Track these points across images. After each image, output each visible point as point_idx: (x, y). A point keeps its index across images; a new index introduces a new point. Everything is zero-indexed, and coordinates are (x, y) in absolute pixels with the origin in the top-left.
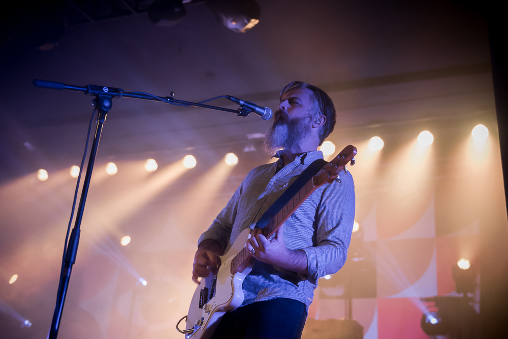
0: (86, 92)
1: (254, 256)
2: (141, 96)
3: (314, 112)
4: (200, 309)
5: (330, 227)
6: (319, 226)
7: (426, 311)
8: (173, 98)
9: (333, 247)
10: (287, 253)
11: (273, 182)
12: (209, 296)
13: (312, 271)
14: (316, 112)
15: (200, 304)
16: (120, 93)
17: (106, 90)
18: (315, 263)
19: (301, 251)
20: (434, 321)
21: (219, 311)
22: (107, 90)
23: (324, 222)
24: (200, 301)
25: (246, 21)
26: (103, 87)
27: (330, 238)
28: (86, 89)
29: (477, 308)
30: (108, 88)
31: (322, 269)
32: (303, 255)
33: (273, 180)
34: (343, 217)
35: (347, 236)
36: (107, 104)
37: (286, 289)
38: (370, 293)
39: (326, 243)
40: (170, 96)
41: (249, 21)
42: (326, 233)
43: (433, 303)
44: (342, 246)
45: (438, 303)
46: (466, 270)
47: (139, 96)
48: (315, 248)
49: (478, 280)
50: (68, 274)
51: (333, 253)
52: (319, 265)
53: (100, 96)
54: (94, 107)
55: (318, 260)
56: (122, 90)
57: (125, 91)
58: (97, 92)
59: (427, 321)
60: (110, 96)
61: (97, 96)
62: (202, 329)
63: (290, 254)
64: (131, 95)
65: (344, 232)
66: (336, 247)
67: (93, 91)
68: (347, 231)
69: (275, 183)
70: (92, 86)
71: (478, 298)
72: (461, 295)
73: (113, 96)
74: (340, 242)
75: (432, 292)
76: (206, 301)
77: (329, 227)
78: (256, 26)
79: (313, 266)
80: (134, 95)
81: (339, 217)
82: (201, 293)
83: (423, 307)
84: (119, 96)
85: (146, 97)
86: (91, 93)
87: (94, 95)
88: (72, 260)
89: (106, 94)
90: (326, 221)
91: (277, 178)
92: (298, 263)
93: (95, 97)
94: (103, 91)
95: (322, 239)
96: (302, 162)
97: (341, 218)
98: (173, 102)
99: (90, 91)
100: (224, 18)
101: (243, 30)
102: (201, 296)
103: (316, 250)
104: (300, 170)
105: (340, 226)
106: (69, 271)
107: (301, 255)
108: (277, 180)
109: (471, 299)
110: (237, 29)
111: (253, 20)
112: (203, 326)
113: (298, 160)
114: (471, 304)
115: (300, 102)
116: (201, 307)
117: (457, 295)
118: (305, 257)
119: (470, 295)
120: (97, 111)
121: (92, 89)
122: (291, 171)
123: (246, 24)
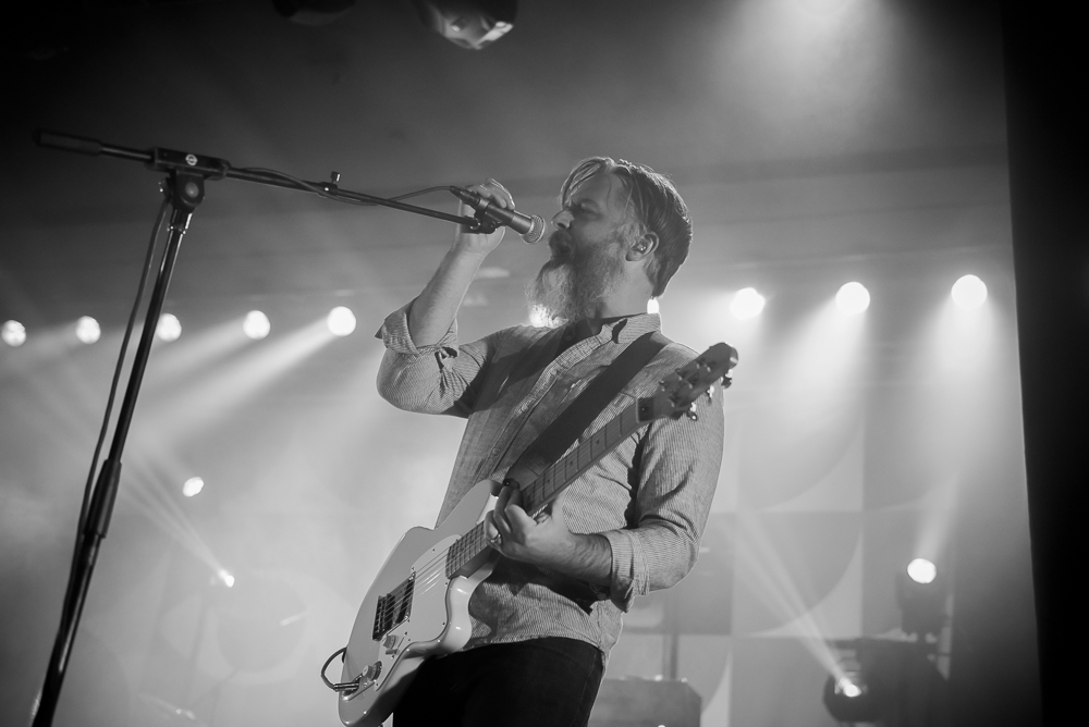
0: (151, 162)
1: (499, 550)
2: (268, 179)
3: (628, 227)
4: (375, 642)
5: (665, 489)
6: (642, 485)
7: (836, 670)
8: (335, 186)
9: (669, 532)
10: (570, 544)
11: (549, 375)
12: (396, 617)
13: (621, 584)
14: (632, 227)
15: (375, 629)
16: (222, 169)
17: (192, 161)
18: (628, 567)
19: (600, 539)
20: (851, 690)
21: (413, 654)
22: (195, 160)
23: (653, 475)
24: (376, 623)
25: (485, 26)
26: (185, 155)
27: (663, 512)
28: (148, 157)
29: (944, 666)
30: (197, 156)
31: (641, 579)
32: (604, 548)
33: (550, 371)
34: (695, 468)
35: (701, 508)
36: (192, 191)
37: (558, 616)
38: (718, 623)
39: (653, 523)
40: (329, 180)
41: (492, 26)
42: (656, 499)
43: (851, 653)
44: (689, 530)
45: (863, 653)
46: (926, 584)
47: (263, 178)
48: (630, 533)
49: (949, 608)
50: (90, 560)
51: (669, 545)
52: (636, 571)
53: (178, 172)
54: (163, 198)
55: (636, 560)
56: (228, 164)
57: (233, 165)
58: (172, 165)
59: (837, 691)
60: (201, 176)
61: (172, 172)
62: (376, 687)
63: (577, 545)
64: (246, 175)
65: (695, 499)
66: (676, 533)
67: (164, 162)
68: (702, 498)
69: (553, 377)
70: (162, 151)
71: (946, 647)
72: (913, 638)
73: (207, 175)
74: (684, 523)
75: (852, 630)
76: (389, 627)
77: (663, 486)
78: (505, 37)
79: (623, 573)
80: (251, 176)
81: (686, 466)
82: (379, 605)
83: (831, 662)
84: (218, 176)
85: (278, 181)
86: (159, 165)
87: (166, 169)
88: (100, 529)
89: (191, 169)
90: (658, 475)
91: (558, 366)
92: (591, 564)
93: (168, 175)
94: (186, 162)
95: (647, 513)
96: (615, 338)
97: (691, 469)
98: (335, 194)
99: (158, 161)
100: (438, 16)
101: (477, 44)
102: (378, 611)
103: (633, 539)
104: (609, 353)
105: (687, 488)
106: (92, 553)
107: (600, 548)
108: (558, 372)
109: (934, 648)
110: (464, 41)
111: (500, 24)
112: (379, 681)
113: (607, 332)
114: (931, 657)
115: (594, 210)
116: (377, 636)
117: (903, 637)
118: (607, 553)
119: (930, 638)
120: (170, 207)
121: (162, 158)
122: (589, 353)
123: (485, 32)
